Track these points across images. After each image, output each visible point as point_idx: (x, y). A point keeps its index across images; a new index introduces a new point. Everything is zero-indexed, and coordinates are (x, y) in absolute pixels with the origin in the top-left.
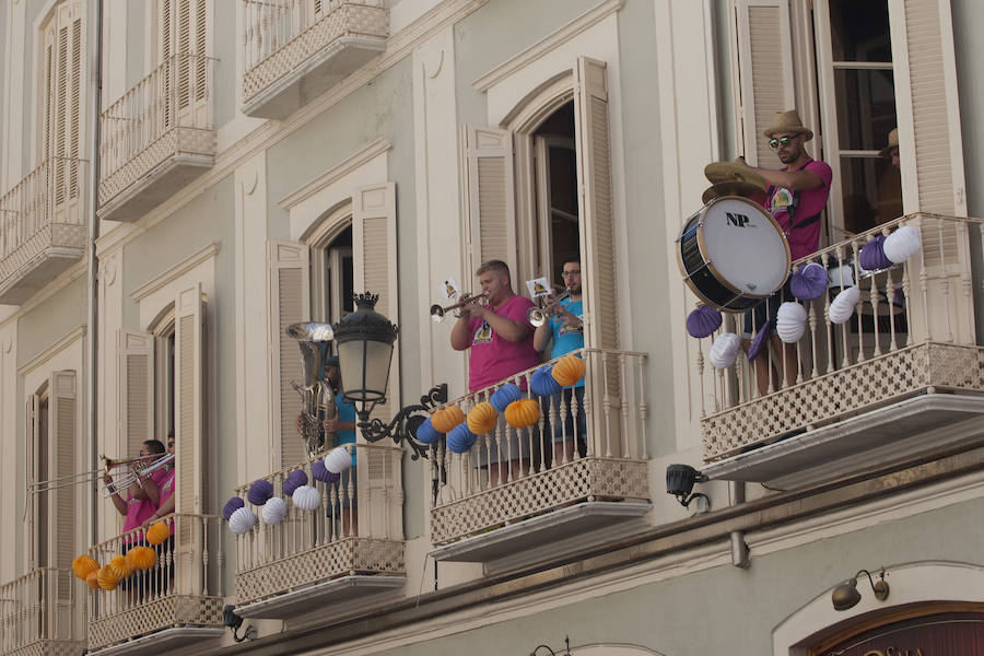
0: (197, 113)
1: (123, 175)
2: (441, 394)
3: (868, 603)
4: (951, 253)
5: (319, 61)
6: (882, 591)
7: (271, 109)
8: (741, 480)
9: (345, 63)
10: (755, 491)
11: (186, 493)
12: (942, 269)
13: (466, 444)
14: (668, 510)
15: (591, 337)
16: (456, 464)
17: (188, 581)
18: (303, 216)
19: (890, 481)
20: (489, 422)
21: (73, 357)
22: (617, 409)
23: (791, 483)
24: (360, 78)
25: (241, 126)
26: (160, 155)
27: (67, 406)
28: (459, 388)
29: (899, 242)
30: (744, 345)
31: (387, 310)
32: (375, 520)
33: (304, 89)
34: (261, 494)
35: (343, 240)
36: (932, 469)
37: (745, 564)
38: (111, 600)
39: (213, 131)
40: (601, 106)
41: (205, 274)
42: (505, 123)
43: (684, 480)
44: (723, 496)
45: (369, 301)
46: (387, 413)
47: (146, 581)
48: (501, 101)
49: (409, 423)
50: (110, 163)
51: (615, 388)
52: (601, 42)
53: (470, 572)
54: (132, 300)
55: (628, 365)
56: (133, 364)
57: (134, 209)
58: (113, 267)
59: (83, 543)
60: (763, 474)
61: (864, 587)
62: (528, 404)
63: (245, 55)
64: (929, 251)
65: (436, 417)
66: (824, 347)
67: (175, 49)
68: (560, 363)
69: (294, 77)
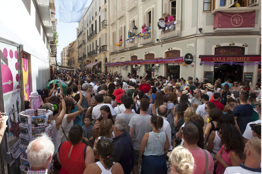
0: (124, 12)
1: (119, 17)
2: (141, 33)
3: (171, 50)
4: (179, 23)
5: (133, 8)
6: (172, 49)
7: (129, 11)
8: (162, 40)
9: (135, 8)
10: (163, 41)
11: (123, 40)
12: (178, 25)
13: (142, 37)
14: (156, 42)
15: (151, 29)
16: (142, 38)
17: (123, 46)
18: (131, 20)
19: (173, 41)
20: (144, 35)
21: (115, 30)
22: (153, 34)
23: (166, 40)
24: (135, 9)
25: (127, 13)
26: (122, 15)
27: (115, 33)
28: (142, 33)
29: (175, 23)
30: (162, 30)
31: (137, 27)
32: (136, 42)
33: (131, 10)
34: (128, 40)
35: (134, 21)
36: (176, 40)
37: (162, 46)
38: (118, 47)
39: (125, 13)
40: (153, 11)
41: (124, 24)
42: (146, 12)
43: (158, 40)
44: (160, 41)
45: (136, 26)
46: (137, 34)
47: (120, 45)
48: (146, 11)
49: (138, 35)
50: (118, 16)
51: (153, 33)
52: (153, 6)
53: (142, 46)
54: (119, 26)
55: (154, 31)
56: (119, 30)
57: (119, 19)
58: (118, 23)
59: (116, 43)
60: (164, 40)
61: (170, 49)
62: (147, 34)
63: (127, 7)
64: (177, 23)
65: (140, 35)
66: (169, 30)
67: (122, 7)
68: (149, 31)
69: (130, 9)
